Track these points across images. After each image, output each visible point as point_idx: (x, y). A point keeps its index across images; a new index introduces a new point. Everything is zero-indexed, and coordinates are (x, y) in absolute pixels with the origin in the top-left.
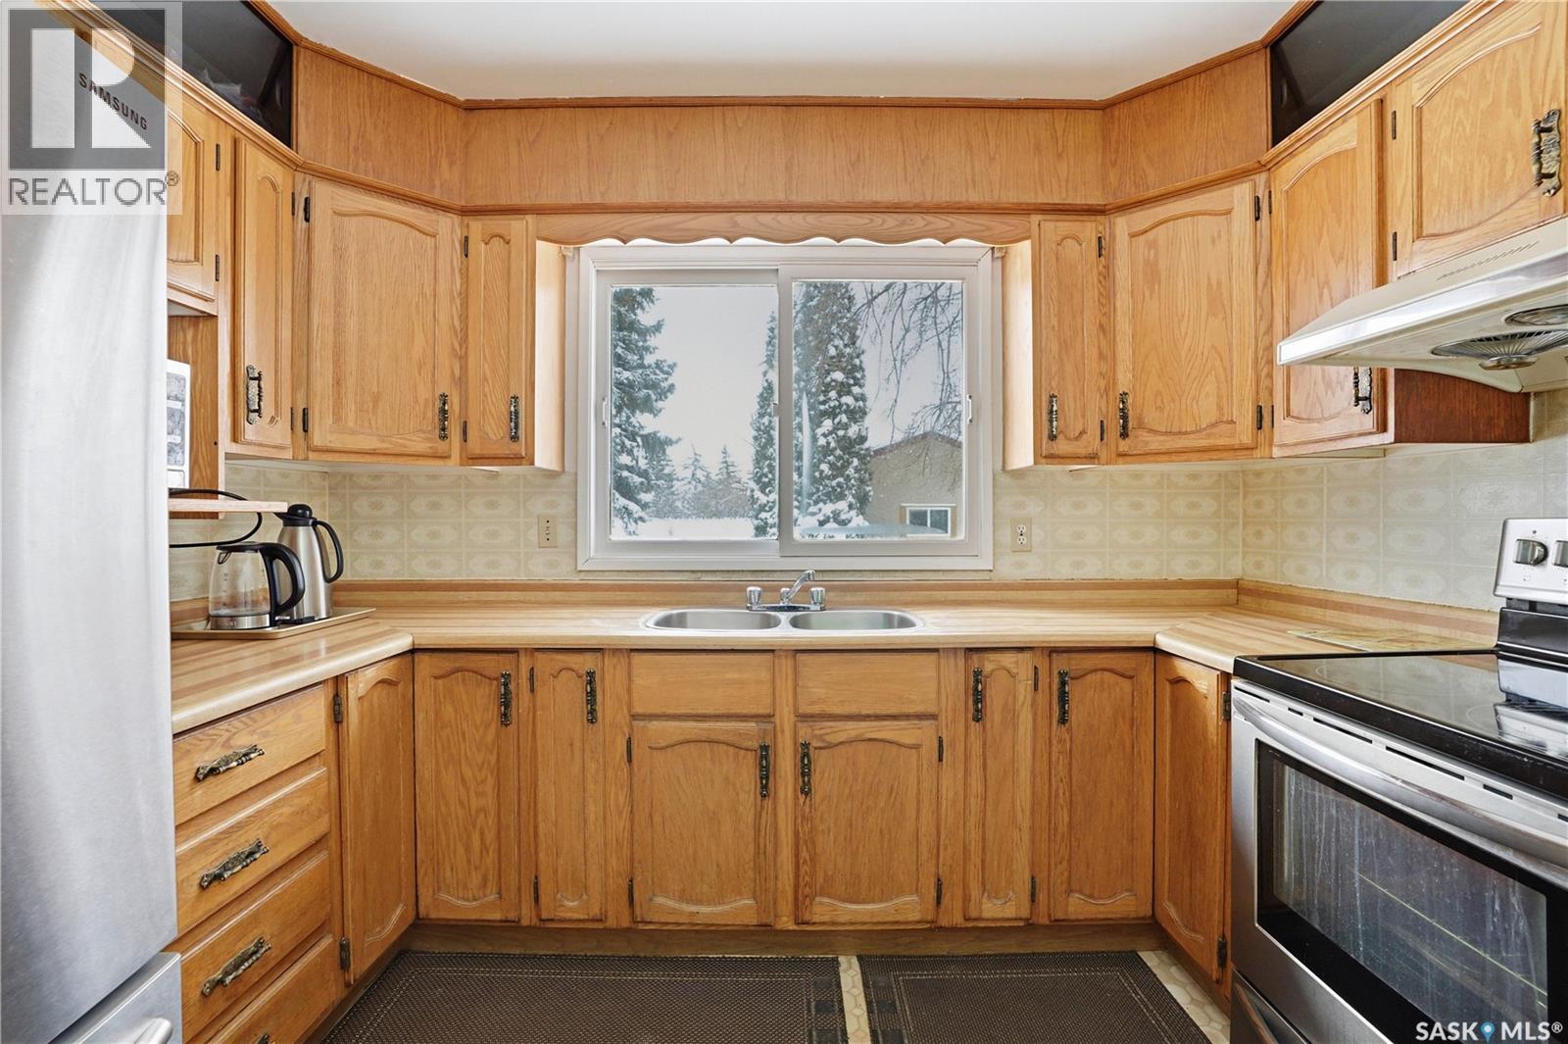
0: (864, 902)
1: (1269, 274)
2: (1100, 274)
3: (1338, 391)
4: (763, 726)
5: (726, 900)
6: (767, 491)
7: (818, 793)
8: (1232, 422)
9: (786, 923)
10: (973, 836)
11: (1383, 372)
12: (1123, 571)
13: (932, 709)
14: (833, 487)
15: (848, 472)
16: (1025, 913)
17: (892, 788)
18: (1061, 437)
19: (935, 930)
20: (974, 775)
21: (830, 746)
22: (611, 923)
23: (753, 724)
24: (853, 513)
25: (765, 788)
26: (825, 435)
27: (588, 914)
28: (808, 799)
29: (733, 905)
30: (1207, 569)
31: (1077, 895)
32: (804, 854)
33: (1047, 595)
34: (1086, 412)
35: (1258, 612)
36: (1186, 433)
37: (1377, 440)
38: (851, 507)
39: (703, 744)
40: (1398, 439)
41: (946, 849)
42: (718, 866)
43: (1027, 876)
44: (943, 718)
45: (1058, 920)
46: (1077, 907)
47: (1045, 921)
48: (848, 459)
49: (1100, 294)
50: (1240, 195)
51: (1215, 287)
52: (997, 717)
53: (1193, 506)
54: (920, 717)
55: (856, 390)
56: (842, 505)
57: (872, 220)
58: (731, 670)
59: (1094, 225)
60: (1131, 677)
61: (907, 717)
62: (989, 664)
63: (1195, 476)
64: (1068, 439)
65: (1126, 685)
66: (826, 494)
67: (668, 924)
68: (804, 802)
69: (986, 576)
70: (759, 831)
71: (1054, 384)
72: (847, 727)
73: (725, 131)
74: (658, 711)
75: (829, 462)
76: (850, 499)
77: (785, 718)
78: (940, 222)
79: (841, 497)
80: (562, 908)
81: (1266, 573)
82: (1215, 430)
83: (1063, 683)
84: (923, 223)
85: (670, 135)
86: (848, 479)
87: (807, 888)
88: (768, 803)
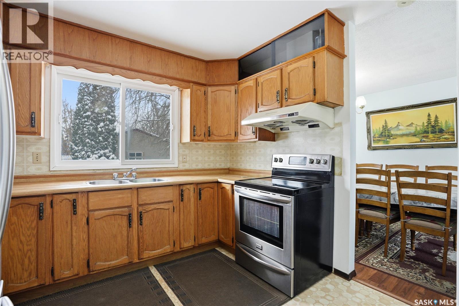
0: (156, 250)
1: (238, 105)
2: (205, 99)
3: (249, 130)
4: (129, 209)
5: (119, 258)
6: (78, 145)
7: (144, 225)
8: (231, 134)
9: (136, 260)
10: (182, 228)
11: (257, 128)
12: (206, 166)
13: (172, 199)
14: (103, 145)
15: (109, 140)
16: (193, 244)
17: (163, 220)
18: (196, 135)
19: (173, 253)
20: (181, 214)
21: (147, 212)
22: (81, 275)
23: (127, 208)
24: (111, 153)
25: (130, 225)
26: (101, 128)
27: (73, 274)
28: (142, 226)
29: (121, 259)
30: (223, 166)
31: (204, 238)
32: (141, 241)
33: (191, 173)
34: (201, 130)
35: (233, 174)
36: (222, 136)
37: (255, 140)
38: (110, 152)
39: (111, 216)
40: (259, 140)
41: (175, 233)
42: (116, 249)
43: (193, 236)
44: (174, 202)
45: (200, 244)
46: (204, 240)
47: (197, 245)
48: (109, 136)
49: (205, 104)
50: (233, 88)
51: (228, 106)
52: (186, 200)
53: (220, 152)
54: (169, 202)
55: (112, 114)
56: (107, 151)
57: (153, 77)
58: (119, 195)
59: (204, 88)
60: (213, 188)
61: (166, 202)
62: (184, 188)
63: (221, 145)
64: (197, 136)
65: (212, 190)
66: (101, 147)
67: (101, 269)
68: (141, 227)
69: (176, 169)
70: (129, 236)
71: (195, 123)
72: (152, 206)
73: (112, 43)
74: (97, 208)
75: (102, 137)
76: (110, 149)
77: (135, 206)
78: (170, 81)
79: (107, 148)
80: (64, 275)
81: (235, 166)
82: (227, 136)
83: (200, 191)
84: (165, 80)
85: (94, 40)
86: (109, 142)
87: (142, 250)
88: (131, 229)
